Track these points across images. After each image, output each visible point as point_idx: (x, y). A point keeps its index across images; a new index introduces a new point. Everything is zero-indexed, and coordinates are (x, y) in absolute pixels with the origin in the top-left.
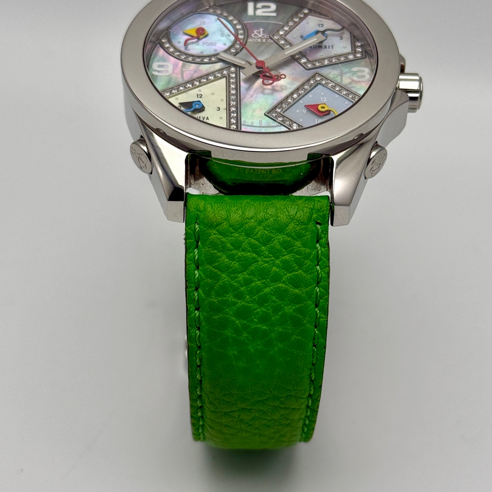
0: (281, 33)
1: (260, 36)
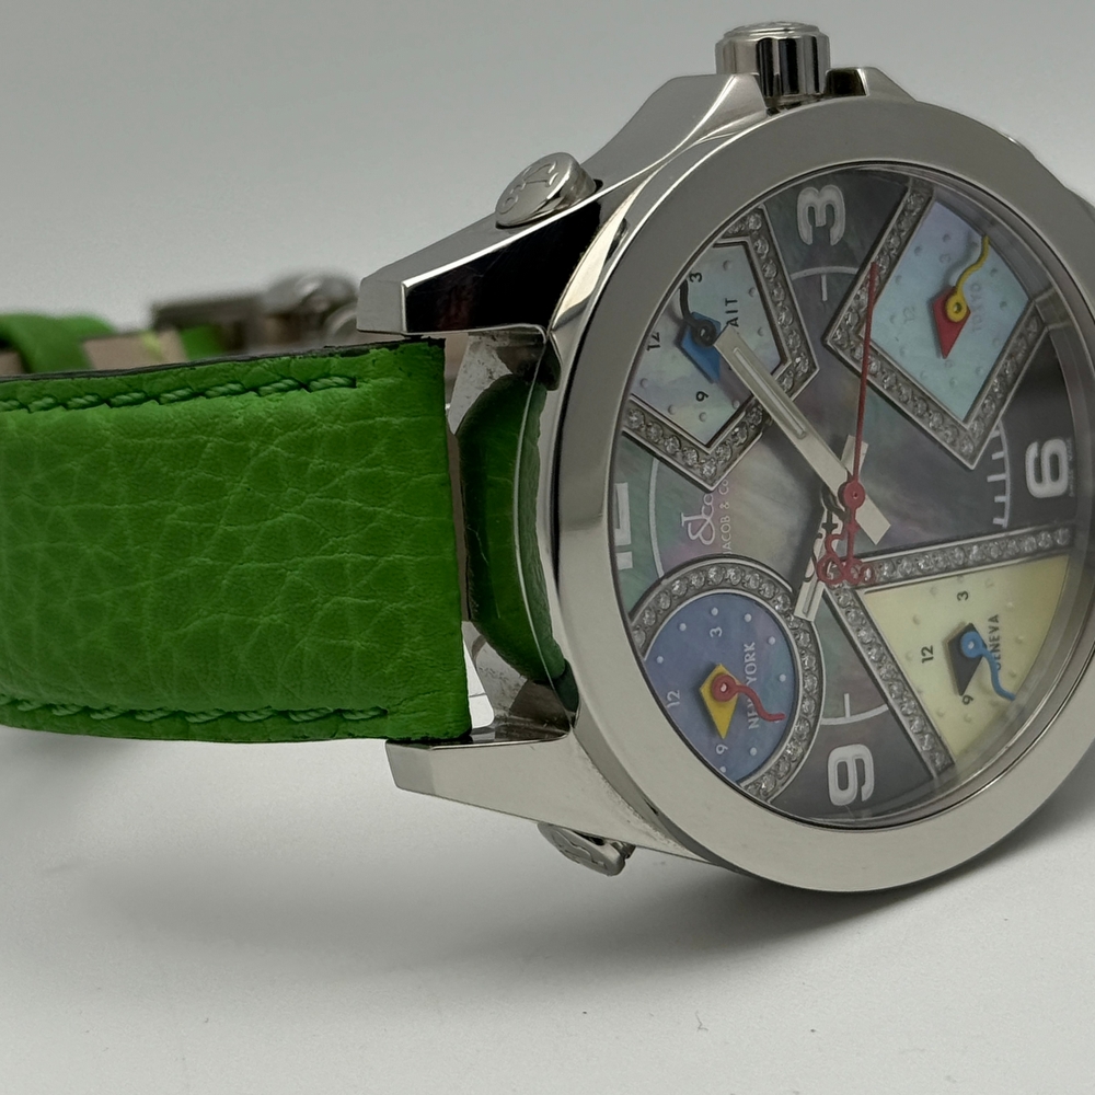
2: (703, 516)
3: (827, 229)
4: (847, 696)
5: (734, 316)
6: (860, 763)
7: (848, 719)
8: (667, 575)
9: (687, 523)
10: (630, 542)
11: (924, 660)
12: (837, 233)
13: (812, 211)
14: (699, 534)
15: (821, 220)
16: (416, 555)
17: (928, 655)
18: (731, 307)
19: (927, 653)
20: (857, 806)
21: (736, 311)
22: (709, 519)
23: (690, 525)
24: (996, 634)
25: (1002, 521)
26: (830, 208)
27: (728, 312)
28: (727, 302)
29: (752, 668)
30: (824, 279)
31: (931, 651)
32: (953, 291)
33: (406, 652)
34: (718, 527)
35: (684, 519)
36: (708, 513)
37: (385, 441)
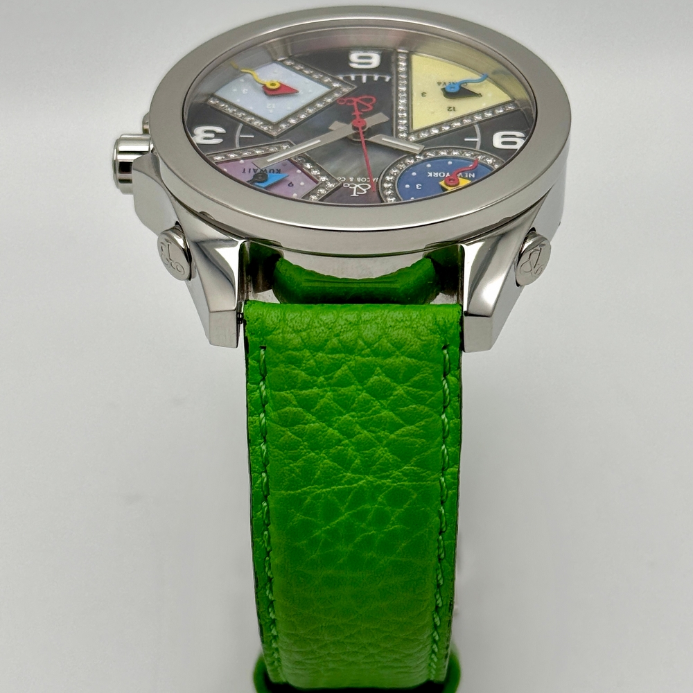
0: (322, 191)
1: (357, 186)
2: (355, 188)
3: (216, 134)
4: (466, 140)
6: (504, 136)
7: (478, 139)
12: (219, 130)
13: (205, 138)
14: (364, 190)
15: (212, 135)
18: (247, 171)
20: (526, 138)
23: (358, 193)
25: (388, 79)
26: (206, 132)
29: (442, 174)
30: (241, 136)
31: (450, 108)
32: (265, 86)
35: (355, 195)
36: (354, 186)
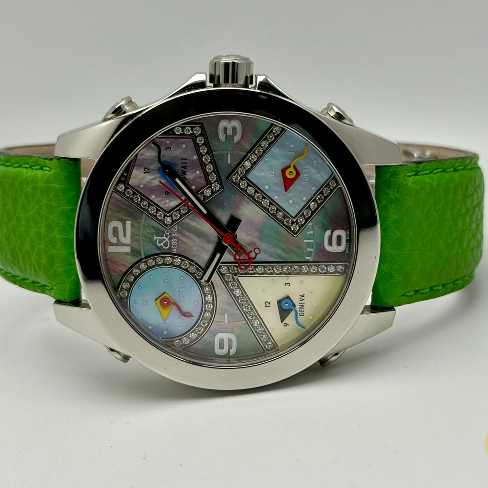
2: (164, 238)
3: (232, 136)
4: (226, 315)
5: (185, 165)
6: (230, 341)
7: (227, 323)
8: (146, 257)
9: (157, 239)
10: (130, 243)
11: (265, 306)
12: (237, 138)
13: (225, 129)
14: (162, 244)
15: (229, 132)
16: (60, 234)
17: (268, 304)
18: (184, 161)
19: (267, 304)
20: (227, 356)
21: (186, 163)
22: (167, 239)
23: (158, 240)
24: (303, 302)
25: (310, 259)
26: (234, 129)
27: (182, 163)
28: (182, 159)
30: (229, 156)
31: (270, 303)
33: (55, 268)
34: (171, 243)
35: (155, 238)
36: (167, 236)
37: (53, 192)
